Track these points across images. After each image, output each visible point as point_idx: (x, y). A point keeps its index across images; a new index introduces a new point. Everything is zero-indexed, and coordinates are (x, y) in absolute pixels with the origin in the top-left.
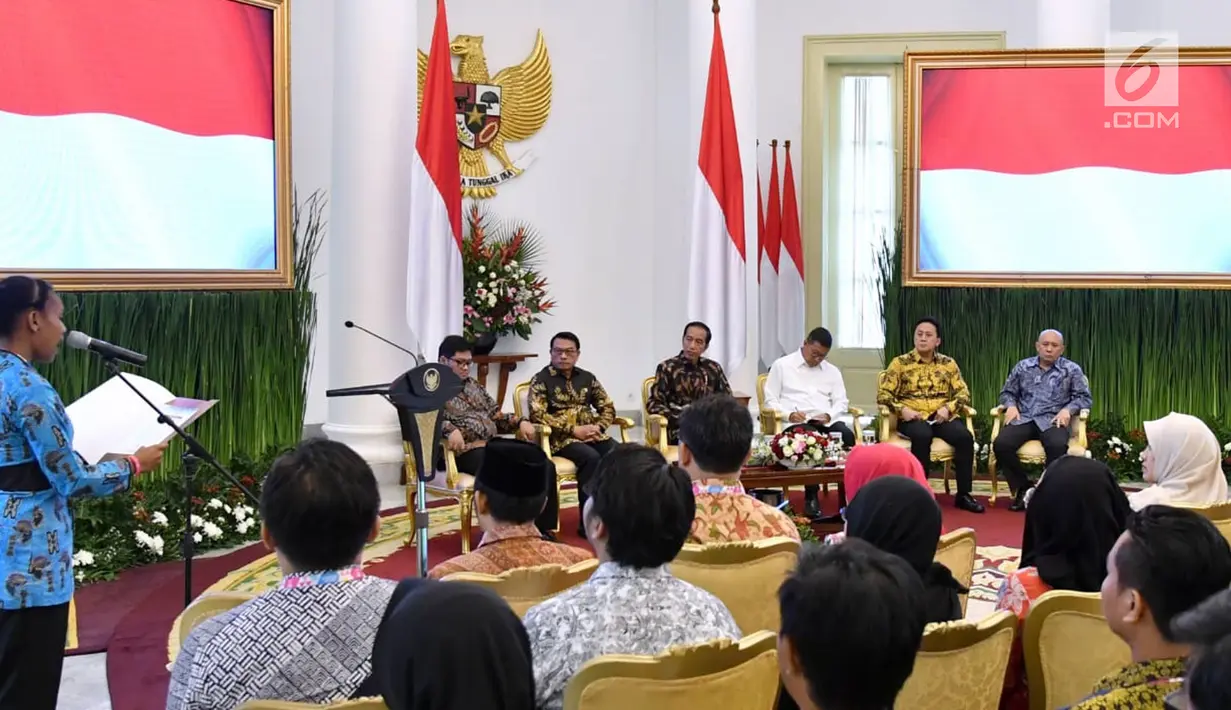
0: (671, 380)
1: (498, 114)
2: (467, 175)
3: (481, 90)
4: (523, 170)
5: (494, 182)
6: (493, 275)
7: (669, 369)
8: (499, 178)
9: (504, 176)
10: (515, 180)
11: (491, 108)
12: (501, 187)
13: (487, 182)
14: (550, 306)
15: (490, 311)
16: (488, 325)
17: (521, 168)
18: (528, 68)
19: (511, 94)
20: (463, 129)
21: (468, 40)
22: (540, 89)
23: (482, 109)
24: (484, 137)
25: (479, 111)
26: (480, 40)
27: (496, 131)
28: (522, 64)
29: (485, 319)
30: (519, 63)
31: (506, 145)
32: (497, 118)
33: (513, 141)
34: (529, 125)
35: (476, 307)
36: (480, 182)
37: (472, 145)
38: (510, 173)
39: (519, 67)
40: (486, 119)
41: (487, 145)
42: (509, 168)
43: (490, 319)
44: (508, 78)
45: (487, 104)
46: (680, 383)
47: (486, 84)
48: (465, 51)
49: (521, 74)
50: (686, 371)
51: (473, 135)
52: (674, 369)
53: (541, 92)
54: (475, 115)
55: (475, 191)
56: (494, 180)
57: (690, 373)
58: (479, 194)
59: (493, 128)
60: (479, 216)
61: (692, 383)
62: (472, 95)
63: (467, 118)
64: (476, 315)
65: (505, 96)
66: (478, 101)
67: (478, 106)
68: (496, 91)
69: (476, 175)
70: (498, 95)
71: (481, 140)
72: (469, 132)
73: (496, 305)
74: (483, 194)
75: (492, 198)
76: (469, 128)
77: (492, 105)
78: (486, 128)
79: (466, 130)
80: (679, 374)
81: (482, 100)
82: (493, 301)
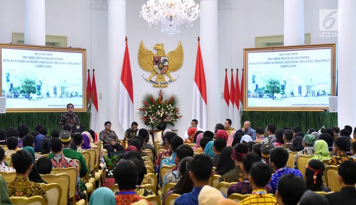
0: (65, 119)
1: (167, 65)
2: (159, 81)
3: (162, 59)
4: (175, 80)
5: (166, 83)
6: (162, 108)
7: (65, 117)
8: (168, 82)
9: (169, 81)
10: (173, 82)
11: (165, 63)
12: (169, 84)
13: (165, 83)
14: (181, 117)
15: (161, 118)
16: (160, 122)
17: (174, 79)
18: (176, 51)
19: (171, 58)
20: (157, 69)
21: (158, 45)
22: (180, 57)
23: (163, 64)
24: (163, 71)
25: (162, 64)
26: (163, 45)
27: (167, 69)
28: (175, 51)
29: (159, 120)
30: (174, 50)
31: (170, 73)
32: (167, 66)
33: (173, 72)
34: (177, 67)
35: (157, 117)
36: (163, 83)
37: (160, 74)
38: (171, 81)
39: (174, 51)
40: (164, 66)
41: (165, 73)
42: (171, 79)
43: (161, 120)
44: (170, 55)
45: (164, 62)
46: (67, 120)
47: (164, 57)
48: (158, 48)
49: (174, 53)
50: (69, 117)
51: (160, 71)
52: (66, 116)
53: (180, 58)
54: (161, 65)
55: (162, 86)
56: (167, 83)
57: (70, 118)
58: (163, 87)
59: (166, 69)
60: (162, 93)
61: (70, 120)
62: (160, 60)
63: (159, 66)
64: (157, 119)
65: (169, 59)
66: (162, 62)
67: (162, 63)
68: (167, 58)
69: (162, 81)
70: (167, 59)
71: (163, 72)
72: (159, 70)
73: (163, 116)
74: (164, 86)
75: (167, 87)
76: (159, 69)
77: (166, 62)
78: (164, 68)
79: (158, 69)
80: (67, 118)
81: (163, 61)
82: (162, 116)
